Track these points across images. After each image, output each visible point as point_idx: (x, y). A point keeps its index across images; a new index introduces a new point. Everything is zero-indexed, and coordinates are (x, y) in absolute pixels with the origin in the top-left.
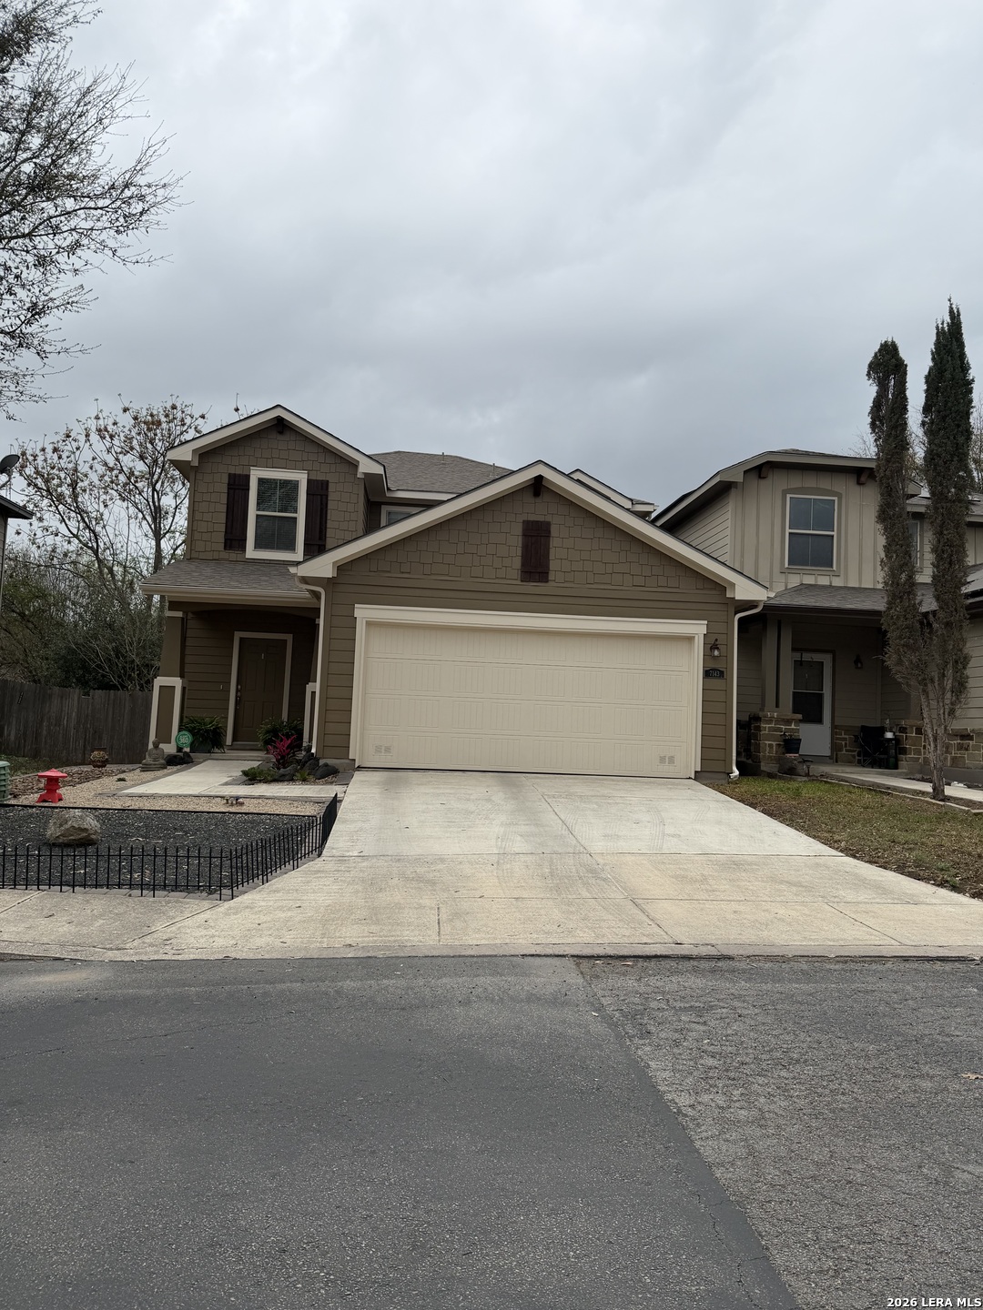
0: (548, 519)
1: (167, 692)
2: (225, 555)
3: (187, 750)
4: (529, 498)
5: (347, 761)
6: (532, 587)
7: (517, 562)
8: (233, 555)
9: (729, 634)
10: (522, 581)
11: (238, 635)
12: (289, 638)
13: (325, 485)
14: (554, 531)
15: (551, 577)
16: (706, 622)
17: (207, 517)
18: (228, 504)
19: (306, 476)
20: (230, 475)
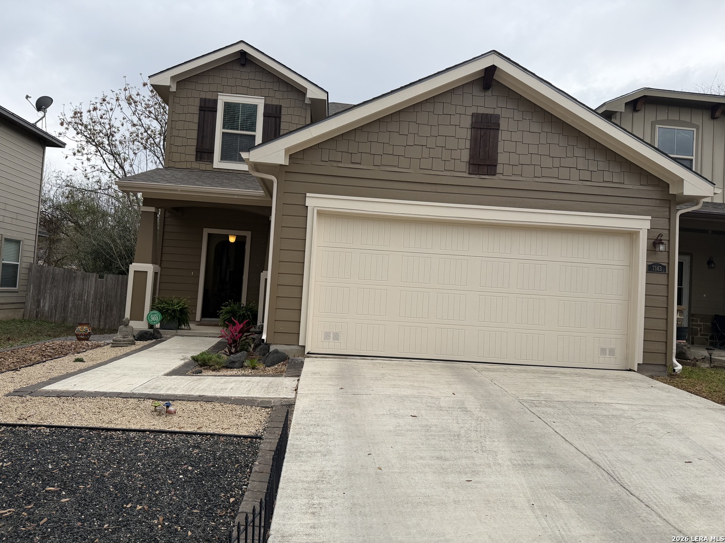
0: (497, 112)
1: (141, 276)
2: (196, 165)
3: (158, 326)
4: (477, 91)
5: (296, 347)
6: (476, 180)
7: (466, 155)
8: (203, 166)
9: (670, 230)
10: (470, 174)
11: (206, 232)
12: (248, 234)
13: (278, 109)
14: (503, 124)
15: (499, 169)
16: (650, 218)
17: (182, 133)
18: (199, 123)
19: (263, 101)
20: (201, 99)
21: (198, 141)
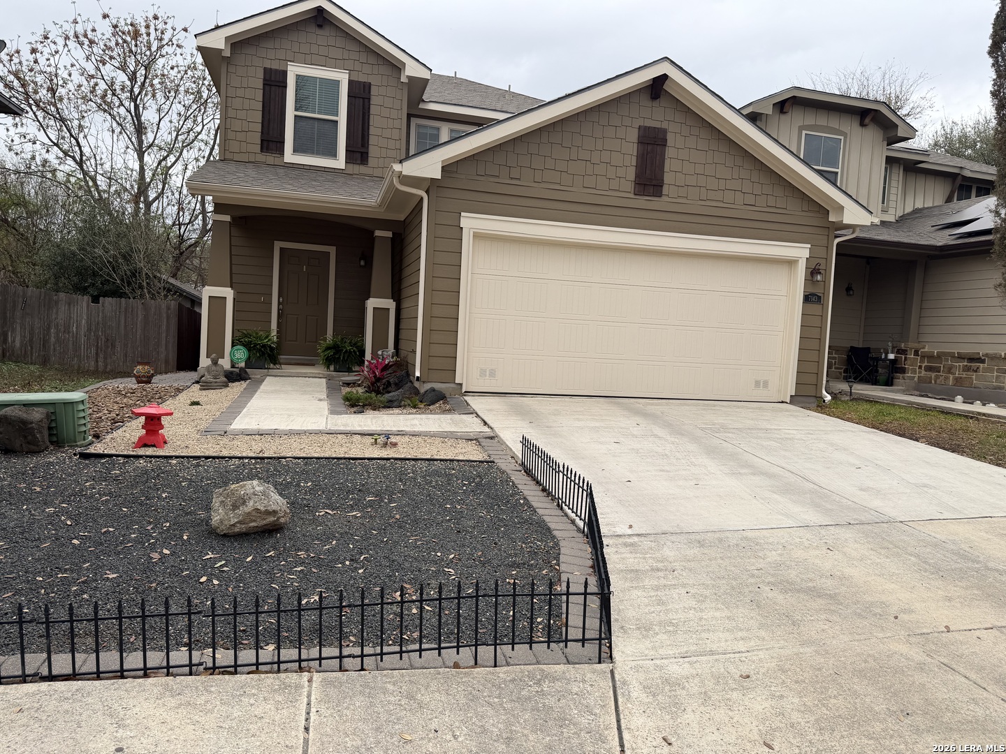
0: (664, 125)
1: (217, 302)
2: (262, 157)
3: (243, 365)
4: (645, 101)
5: (452, 385)
6: (642, 202)
7: (631, 173)
8: (270, 158)
9: (827, 259)
10: (635, 194)
11: (278, 245)
12: (332, 250)
13: (367, 87)
14: (670, 137)
15: (665, 190)
16: (809, 246)
17: (241, 114)
18: (263, 102)
19: (347, 76)
20: (265, 69)
21: (262, 126)
